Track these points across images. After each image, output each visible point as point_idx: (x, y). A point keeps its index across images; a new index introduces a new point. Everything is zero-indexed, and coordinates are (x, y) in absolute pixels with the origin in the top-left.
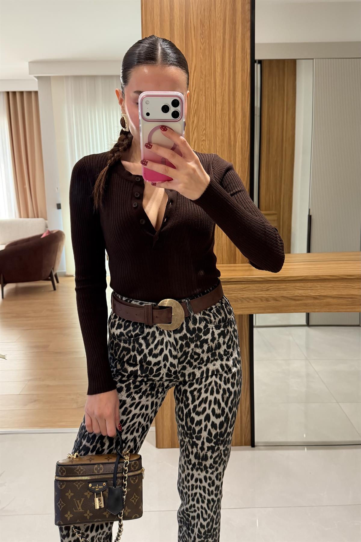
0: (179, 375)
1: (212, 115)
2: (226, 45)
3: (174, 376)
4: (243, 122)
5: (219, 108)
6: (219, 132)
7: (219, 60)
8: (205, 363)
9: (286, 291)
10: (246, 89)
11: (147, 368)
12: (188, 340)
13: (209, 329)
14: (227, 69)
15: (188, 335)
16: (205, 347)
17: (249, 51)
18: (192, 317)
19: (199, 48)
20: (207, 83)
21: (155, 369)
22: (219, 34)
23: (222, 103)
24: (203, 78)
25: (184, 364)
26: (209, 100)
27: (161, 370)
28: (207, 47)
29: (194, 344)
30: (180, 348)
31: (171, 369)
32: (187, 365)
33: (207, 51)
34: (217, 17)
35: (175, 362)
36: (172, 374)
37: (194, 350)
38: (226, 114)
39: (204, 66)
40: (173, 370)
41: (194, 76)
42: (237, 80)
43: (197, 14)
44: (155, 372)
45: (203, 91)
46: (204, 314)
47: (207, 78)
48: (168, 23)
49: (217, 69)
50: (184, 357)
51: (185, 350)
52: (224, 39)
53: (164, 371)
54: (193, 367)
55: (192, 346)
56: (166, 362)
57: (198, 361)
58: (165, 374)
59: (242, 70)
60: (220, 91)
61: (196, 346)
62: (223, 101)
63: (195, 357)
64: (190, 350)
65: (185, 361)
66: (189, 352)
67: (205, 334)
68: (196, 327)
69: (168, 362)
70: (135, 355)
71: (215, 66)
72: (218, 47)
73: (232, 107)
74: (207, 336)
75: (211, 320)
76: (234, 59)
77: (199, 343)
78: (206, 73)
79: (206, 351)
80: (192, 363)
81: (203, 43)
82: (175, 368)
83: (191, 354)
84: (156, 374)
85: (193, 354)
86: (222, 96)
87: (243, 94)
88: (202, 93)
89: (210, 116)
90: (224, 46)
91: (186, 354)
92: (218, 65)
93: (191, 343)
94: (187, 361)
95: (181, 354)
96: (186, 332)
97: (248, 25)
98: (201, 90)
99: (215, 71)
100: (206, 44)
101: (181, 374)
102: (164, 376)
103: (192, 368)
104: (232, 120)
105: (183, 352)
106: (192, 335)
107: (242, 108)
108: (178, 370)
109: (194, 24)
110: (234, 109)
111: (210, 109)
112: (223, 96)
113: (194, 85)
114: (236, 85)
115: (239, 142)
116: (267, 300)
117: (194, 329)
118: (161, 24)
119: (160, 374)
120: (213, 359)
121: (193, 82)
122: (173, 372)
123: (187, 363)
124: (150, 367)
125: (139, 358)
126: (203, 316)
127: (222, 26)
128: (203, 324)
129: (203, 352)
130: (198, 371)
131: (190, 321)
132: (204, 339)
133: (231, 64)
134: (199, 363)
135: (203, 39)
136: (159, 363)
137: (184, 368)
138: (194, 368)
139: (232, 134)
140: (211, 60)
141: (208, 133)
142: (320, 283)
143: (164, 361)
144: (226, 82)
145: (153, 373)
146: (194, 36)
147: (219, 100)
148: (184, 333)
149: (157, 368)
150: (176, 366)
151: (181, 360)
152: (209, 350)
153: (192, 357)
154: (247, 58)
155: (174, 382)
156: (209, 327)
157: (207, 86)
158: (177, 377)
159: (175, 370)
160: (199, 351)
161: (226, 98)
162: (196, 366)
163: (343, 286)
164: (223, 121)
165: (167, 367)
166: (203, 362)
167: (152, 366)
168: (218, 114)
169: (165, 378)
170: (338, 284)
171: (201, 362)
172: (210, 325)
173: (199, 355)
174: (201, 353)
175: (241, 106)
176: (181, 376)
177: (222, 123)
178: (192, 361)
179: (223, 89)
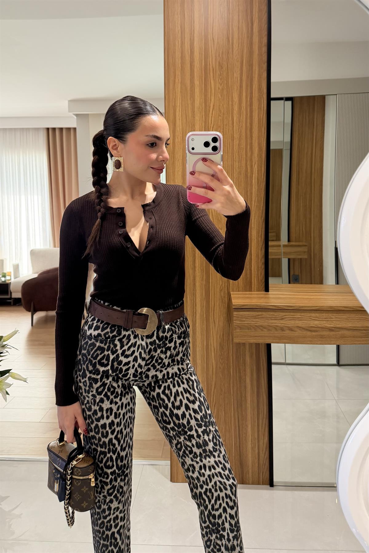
0: (144, 376)
1: (230, 149)
2: (243, 86)
3: (139, 376)
4: (260, 156)
5: (236, 142)
6: (236, 164)
7: (236, 99)
8: (166, 367)
9: (301, 322)
10: (263, 125)
11: (117, 368)
12: (156, 346)
13: (173, 338)
14: (244, 108)
15: (157, 342)
16: (169, 353)
17: (265, 91)
18: (163, 326)
19: (218, 89)
20: (225, 120)
21: (124, 368)
22: (237, 75)
23: (239, 138)
24: (222, 116)
25: (150, 366)
26: (227, 136)
27: (129, 370)
28: (225, 88)
29: (161, 349)
30: (148, 352)
31: (138, 370)
32: (151, 367)
33: (225, 91)
34: (235, 59)
35: (143, 363)
36: (138, 374)
37: (160, 355)
38: (243, 148)
39: (222, 105)
40: (139, 370)
41: (212, 114)
42: (253, 117)
43: (216, 57)
44: (124, 371)
45: (221, 128)
46: (171, 325)
47: (225, 116)
48: (189, 65)
49: (235, 107)
50: (151, 360)
51: (152, 354)
52: (241, 79)
53: (131, 371)
54: (156, 369)
55: (159, 351)
56: (135, 363)
57: (161, 365)
58: (132, 374)
59: (258, 108)
60: (238, 128)
61: (162, 352)
62: (240, 136)
63: (159, 362)
64: (156, 354)
65: (151, 363)
66: (155, 356)
67: (170, 342)
68: (164, 335)
69: (136, 362)
70: (108, 354)
71: (232, 105)
72: (235, 87)
73: (249, 141)
74: (171, 344)
75: (176, 331)
76: (251, 98)
77: (164, 349)
78: (224, 111)
79: (168, 357)
80: (156, 366)
81: (222, 84)
82: (141, 369)
83: (157, 358)
84: (125, 373)
85: (158, 358)
86: (239, 133)
87: (260, 130)
88: (221, 129)
89: (228, 151)
90: (241, 86)
91: (152, 357)
92: (235, 104)
93: (158, 349)
94: (152, 364)
95: (149, 357)
96: (156, 339)
97: (265, 66)
98: (219, 127)
99: (233, 109)
100: (224, 85)
101: (145, 375)
102: (131, 376)
103: (155, 371)
104: (249, 154)
105: (150, 355)
106: (160, 342)
107: (258, 143)
108: (143, 371)
109: (212, 67)
110: (251, 143)
111: (227, 144)
112: (241, 132)
113: (213, 123)
114: (253, 122)
115: (255, 174)
116: (282, 330)
117: (163, 336)
118: (181, 66)
119: (128, 373)
120: (172, 364)
121: (211, 120)
122: (139, 372)
123: (151, 366)
124: (120, 367)
125: (112, 357)
126: (170, 327)
127: (239, 67)
128: (170, 333)
129: (166, 358)
130: (160, 374)
131: (160, 330)
132: (168, 347)
133: (248, 103)
134: (162, 367)
135: (221, 80)
136: (128, 363)
137: (149, 370)
138: (156, 371)
139: (249, 167)
140: (229, 99)
141: (226, 165)
142: (335, 315)
143: (133, 361)
144: (243, 119)
145: (123, 372)
146: (212, 76)
147: (236, 136)
148: (154, 339)
149: (126, 368)
150: (143, 367)
151: (148, 362)
152: (171, 356)
153: (157, 361)
154: (263, 98)
155: (139, 382)
156: (173, 336)
157: (225, 123)
158: (141, 378)
159: (141, 370)
160: (163, 356)
161: (244, 134)
162: (158, 369)
163: (357, 318)
164: (241, 155)
165: (135, 368)
166: (165, 366)
167: (121, 366)
168: (236, 149)
169: (132, 378)
170: (353, 315)
171: (164, 366)
172: (175, 335)
173: (162, 359)
174: (164, 358)
175: (257, 141)
176: (145, 377)
177: (240, 157)
178: (156, 364)
179: (240, 126)
